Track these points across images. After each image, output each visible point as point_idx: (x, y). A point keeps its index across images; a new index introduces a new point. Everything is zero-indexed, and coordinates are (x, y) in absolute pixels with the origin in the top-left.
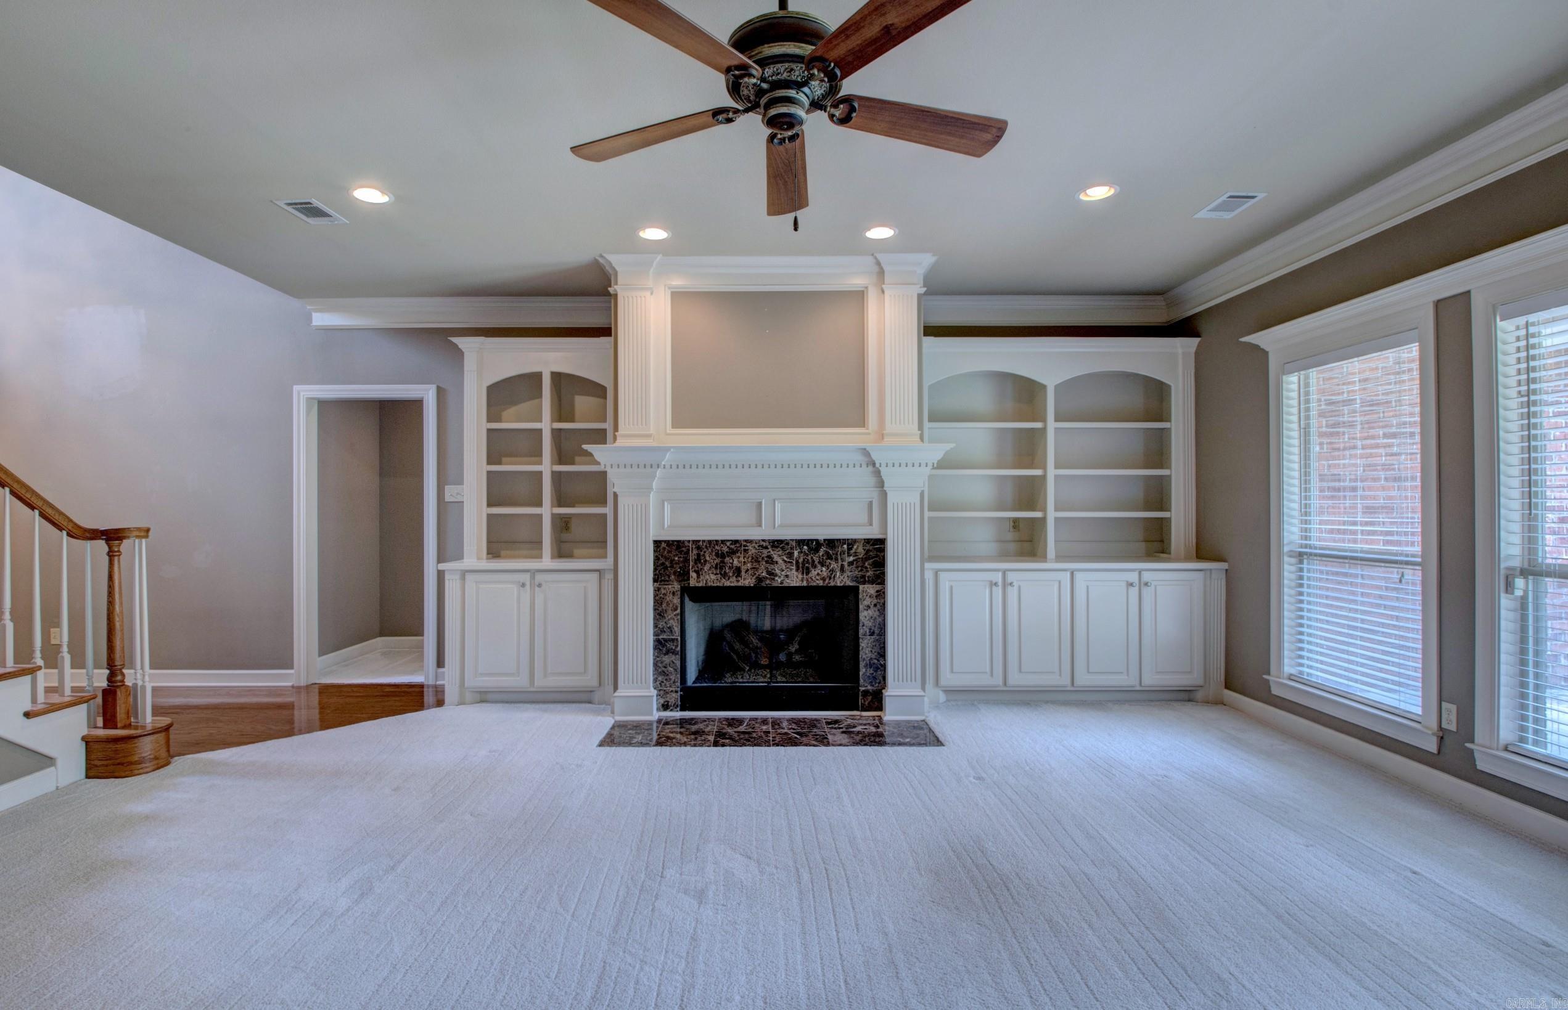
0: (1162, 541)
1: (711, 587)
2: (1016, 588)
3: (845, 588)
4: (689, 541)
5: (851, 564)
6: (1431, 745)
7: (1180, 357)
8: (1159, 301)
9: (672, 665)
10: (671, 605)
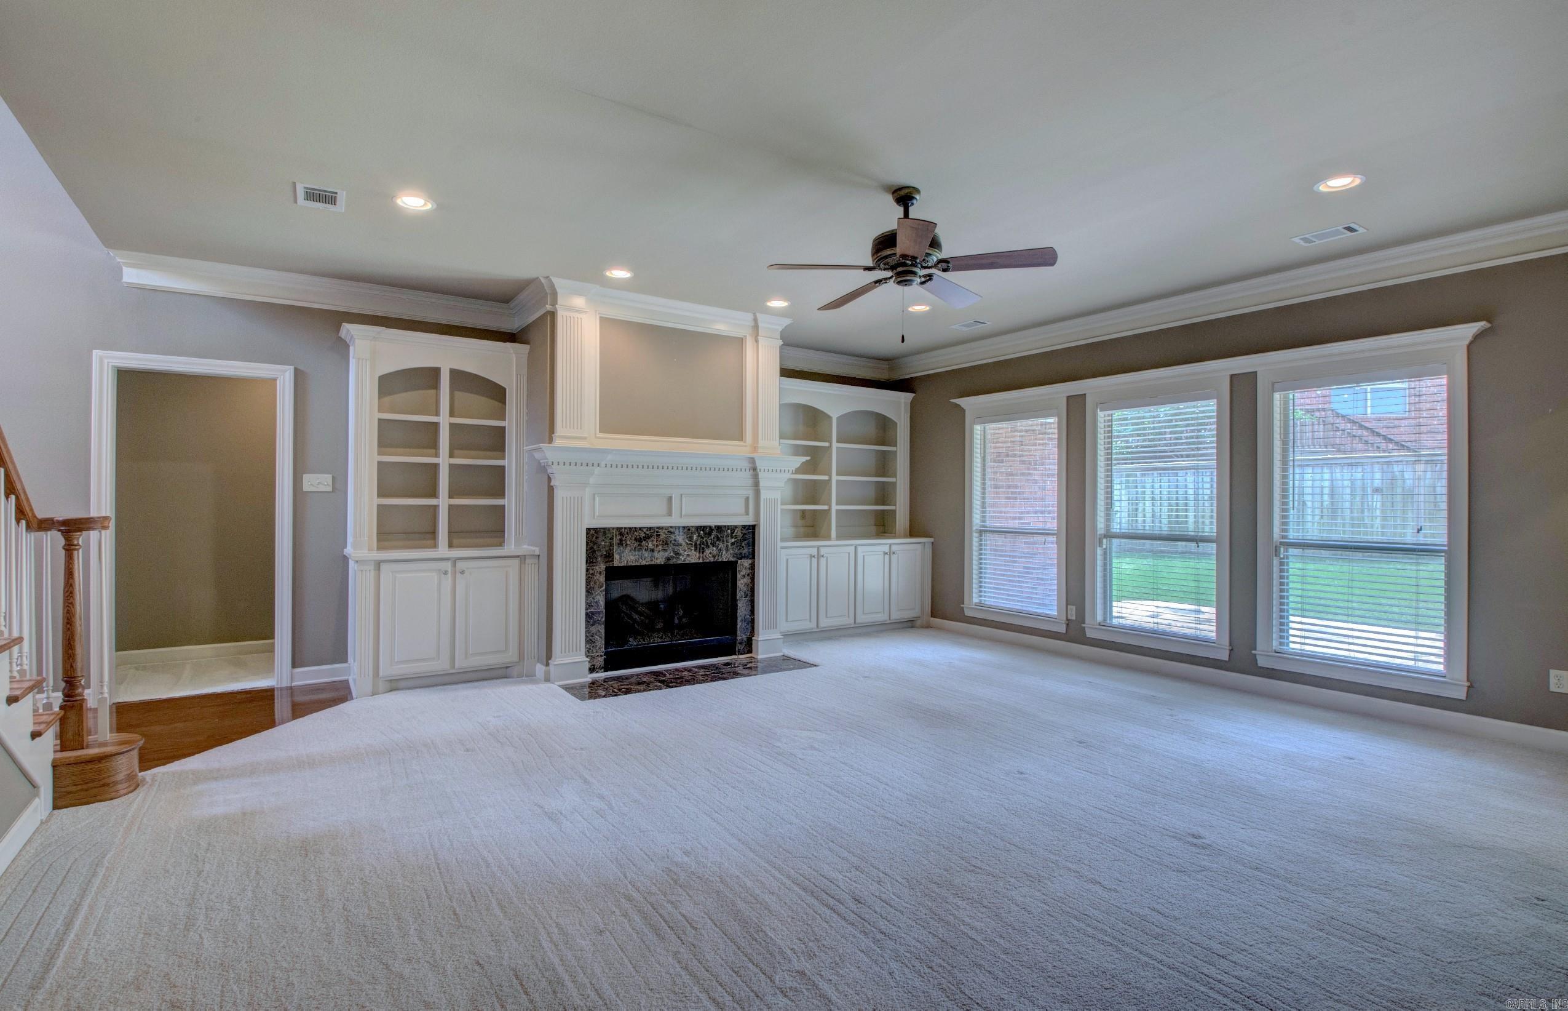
0: (884, 525)
1: (631, 566)
2: (825, 559)
3: (729, 563)
4: (614, 528)
5: (733, 544)
6: (1062, 629)
7: (903, 405)
8: (885, 365)
9: (598, 634)
10: (598, 584)
